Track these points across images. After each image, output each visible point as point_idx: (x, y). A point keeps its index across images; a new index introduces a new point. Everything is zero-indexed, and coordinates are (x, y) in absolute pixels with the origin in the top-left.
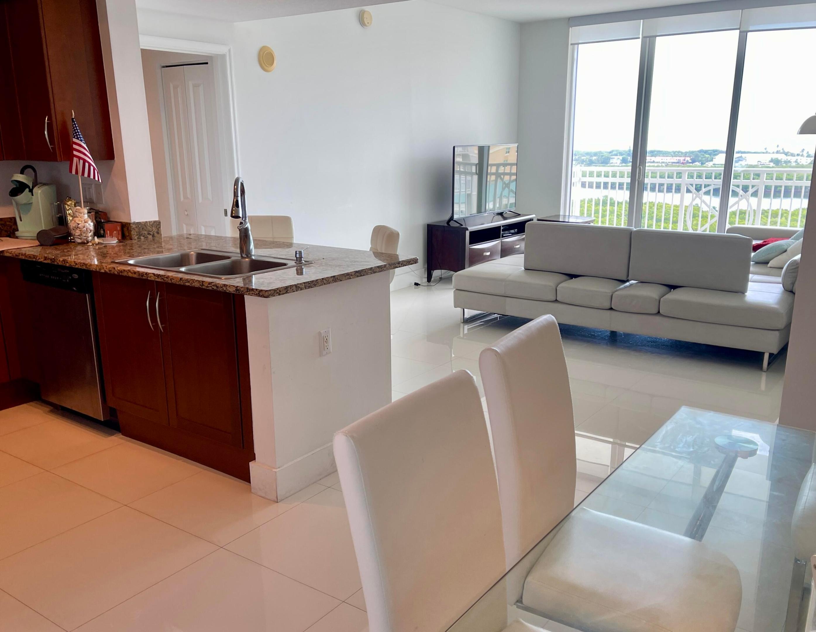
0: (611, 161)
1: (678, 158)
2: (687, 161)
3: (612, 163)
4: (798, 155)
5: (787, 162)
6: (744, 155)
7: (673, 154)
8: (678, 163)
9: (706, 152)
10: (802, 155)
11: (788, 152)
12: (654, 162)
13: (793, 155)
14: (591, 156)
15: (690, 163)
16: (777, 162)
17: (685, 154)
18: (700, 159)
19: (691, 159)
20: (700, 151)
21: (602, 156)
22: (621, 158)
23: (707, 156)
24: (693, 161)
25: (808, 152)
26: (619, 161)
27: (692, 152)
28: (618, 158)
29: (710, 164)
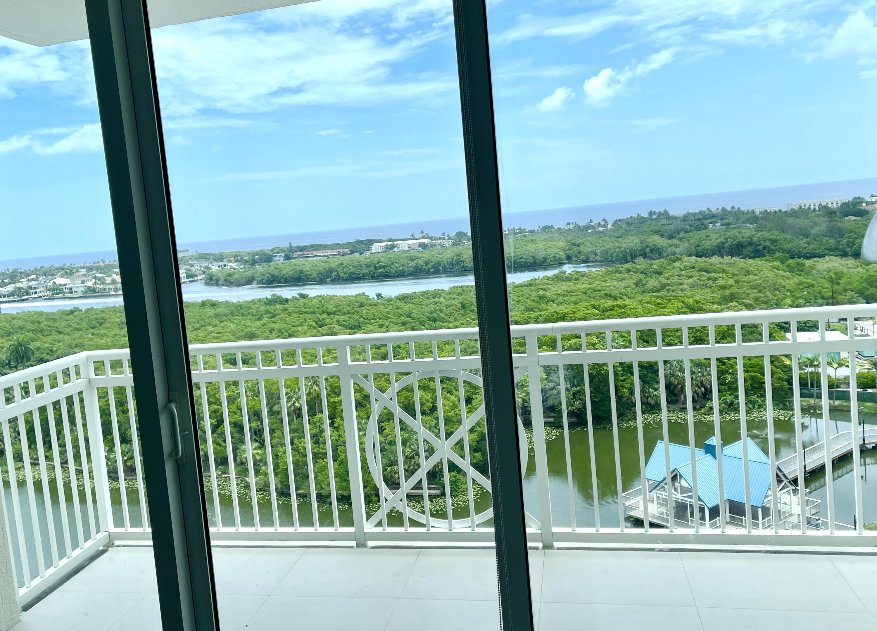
0: (274, 259)
1: (338, 250)
2: (347, 252)
3: (276, 261)
4: (440, 239)
5: (433, 246)
6: (395, 243)
7: (332, 246)
8: (338, 254)
9: (362, 242)
10: (444, 239)
11: (432, 237)
12: (316, 256)
13: (436, 239)
14: (254, 256)
15: (349, 254)
16: (424, 246)
17: (343, 246)
18: (358, 249)
19: (350, 251)
20: (357, 242)
21: (265, 255)
22: (283, 254)
23: (363, 246)
24: (352, 253)
25: (448, 235)
26: (282, 259)
27: (350, 243)
28: (281, 256)
29: (368, 253)
